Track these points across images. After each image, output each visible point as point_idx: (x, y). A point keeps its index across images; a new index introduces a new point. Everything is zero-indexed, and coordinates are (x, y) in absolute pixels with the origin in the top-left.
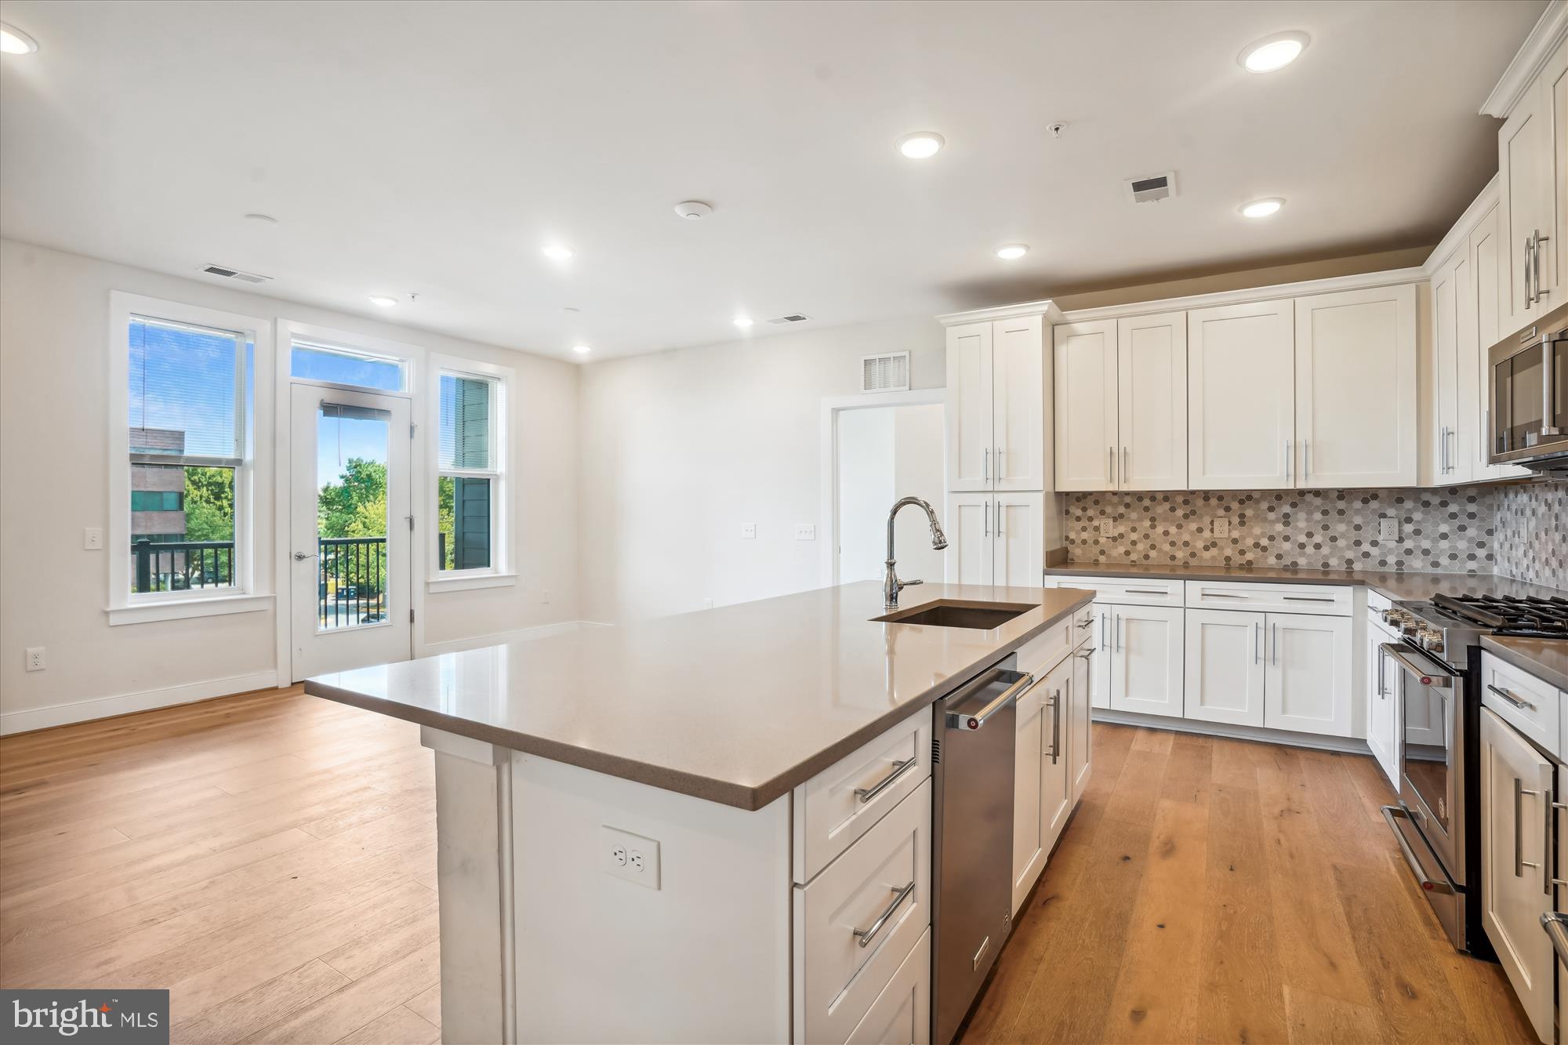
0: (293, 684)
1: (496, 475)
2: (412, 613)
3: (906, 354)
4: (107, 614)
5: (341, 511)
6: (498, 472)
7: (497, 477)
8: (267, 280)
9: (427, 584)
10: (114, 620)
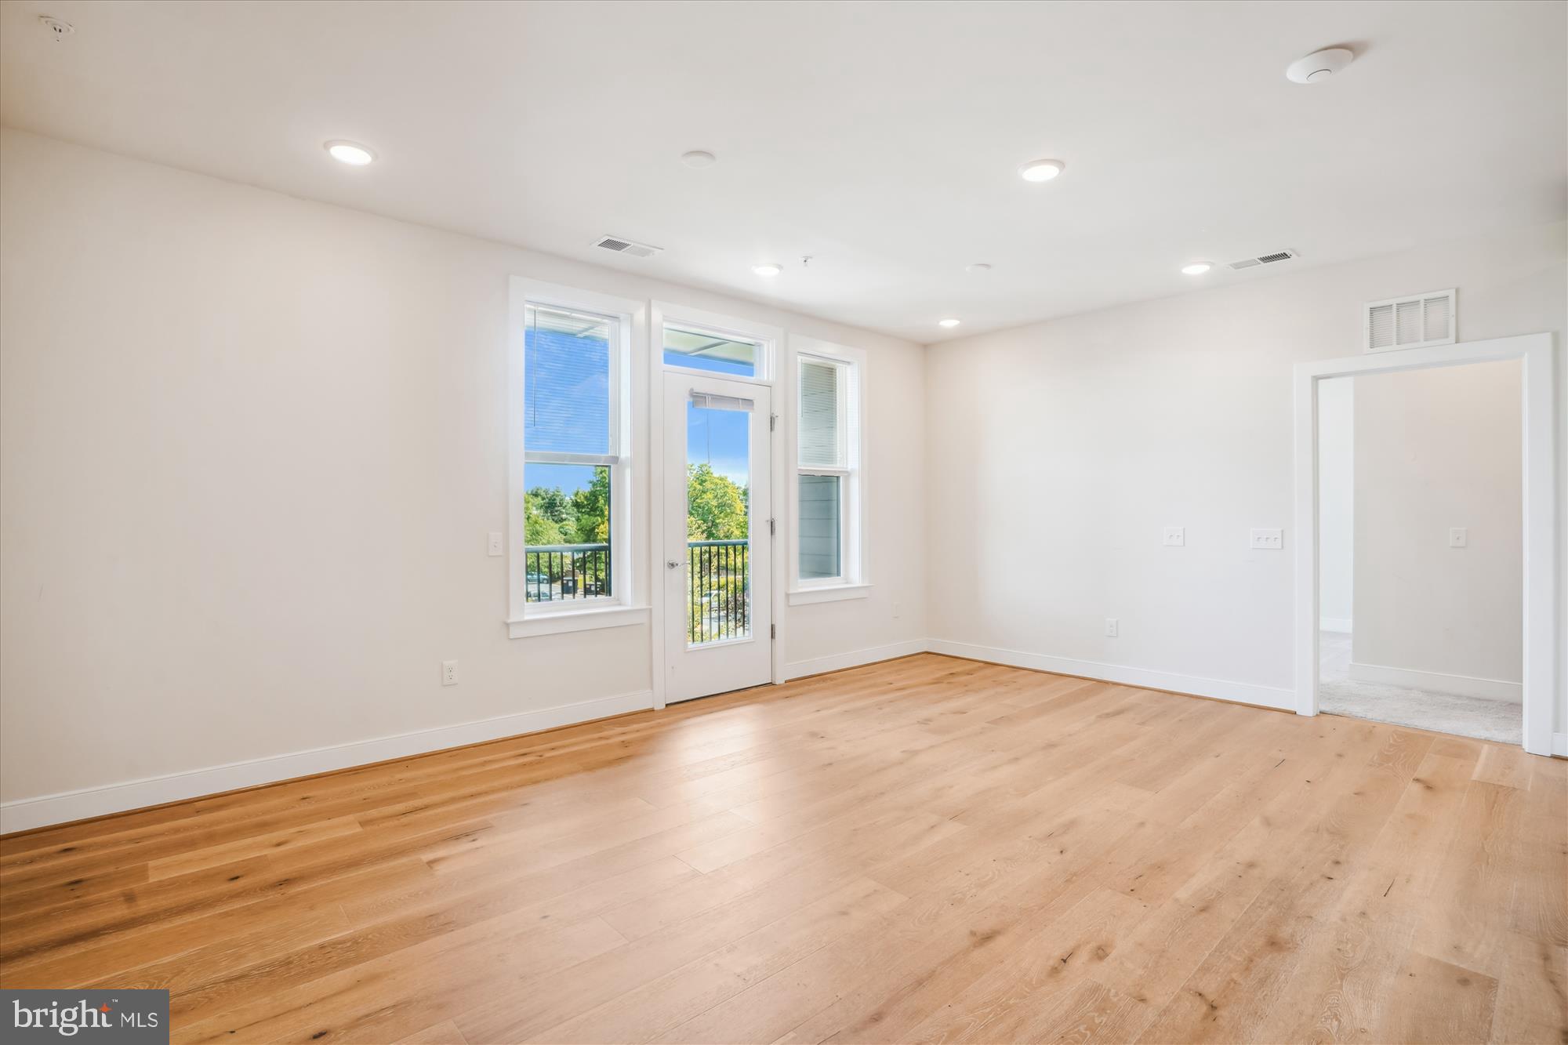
0: (667, 705)
1: (847, 472)
2: (773, 627)
3: (1452, 294)
4: (507, 625)
5: (589, 514)
6: (849, 468)
7: (848, 474)
8: (658, 251)
9: (788, 595)
10: (515, 632)
